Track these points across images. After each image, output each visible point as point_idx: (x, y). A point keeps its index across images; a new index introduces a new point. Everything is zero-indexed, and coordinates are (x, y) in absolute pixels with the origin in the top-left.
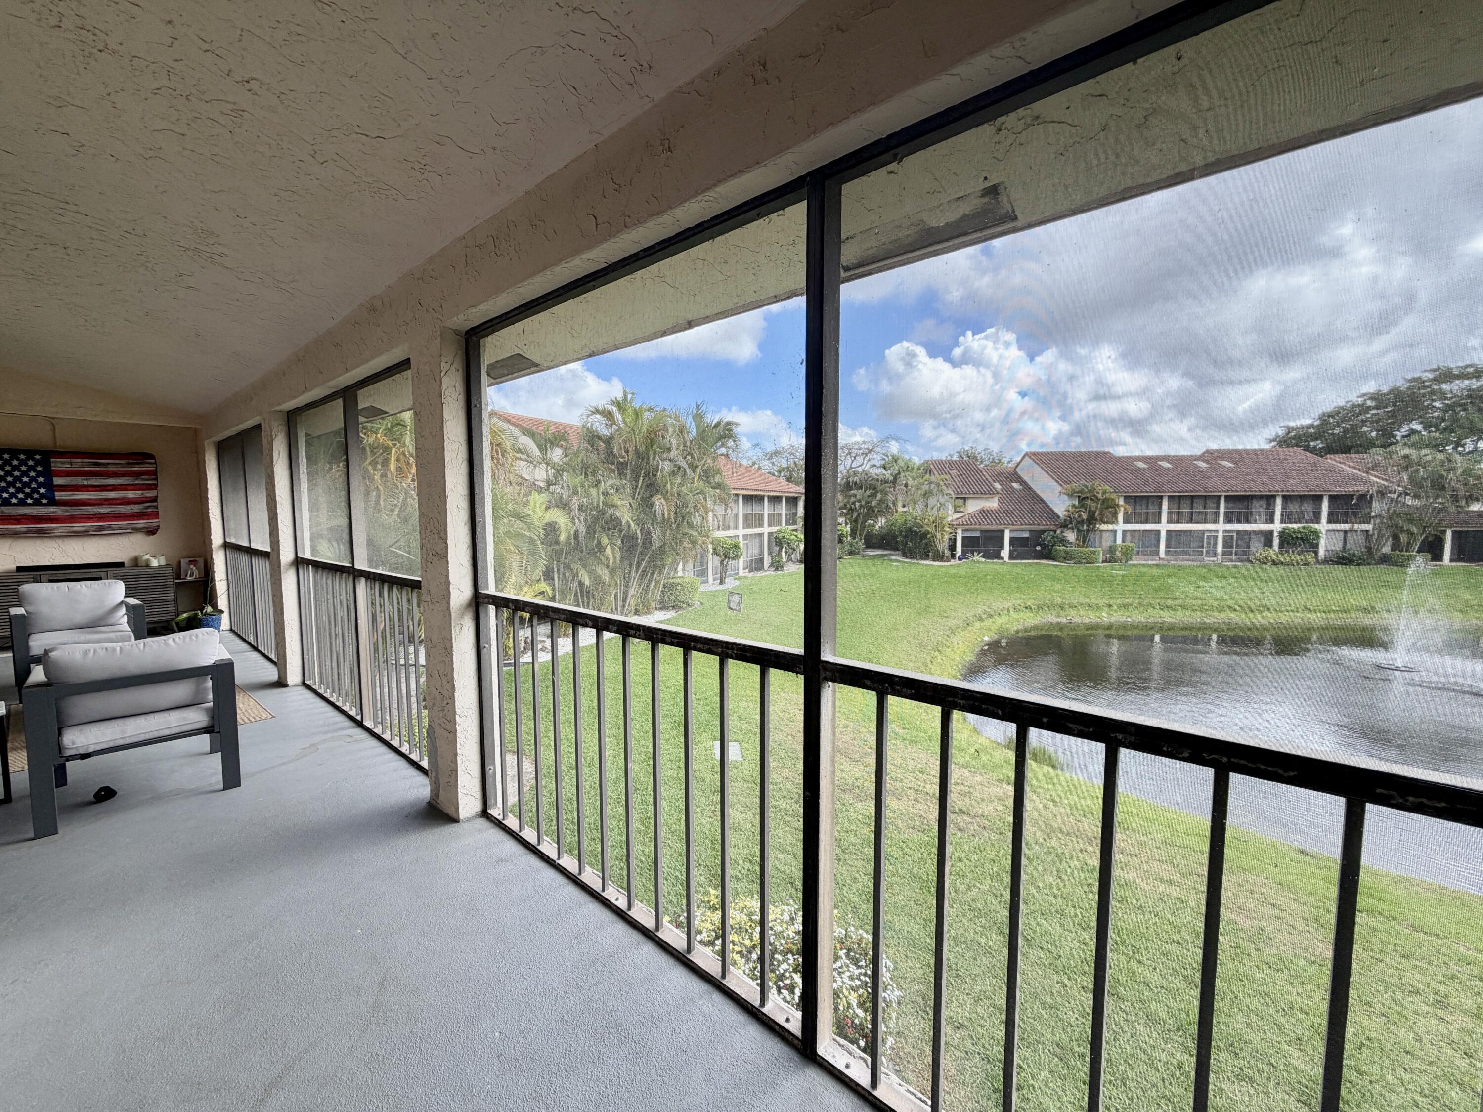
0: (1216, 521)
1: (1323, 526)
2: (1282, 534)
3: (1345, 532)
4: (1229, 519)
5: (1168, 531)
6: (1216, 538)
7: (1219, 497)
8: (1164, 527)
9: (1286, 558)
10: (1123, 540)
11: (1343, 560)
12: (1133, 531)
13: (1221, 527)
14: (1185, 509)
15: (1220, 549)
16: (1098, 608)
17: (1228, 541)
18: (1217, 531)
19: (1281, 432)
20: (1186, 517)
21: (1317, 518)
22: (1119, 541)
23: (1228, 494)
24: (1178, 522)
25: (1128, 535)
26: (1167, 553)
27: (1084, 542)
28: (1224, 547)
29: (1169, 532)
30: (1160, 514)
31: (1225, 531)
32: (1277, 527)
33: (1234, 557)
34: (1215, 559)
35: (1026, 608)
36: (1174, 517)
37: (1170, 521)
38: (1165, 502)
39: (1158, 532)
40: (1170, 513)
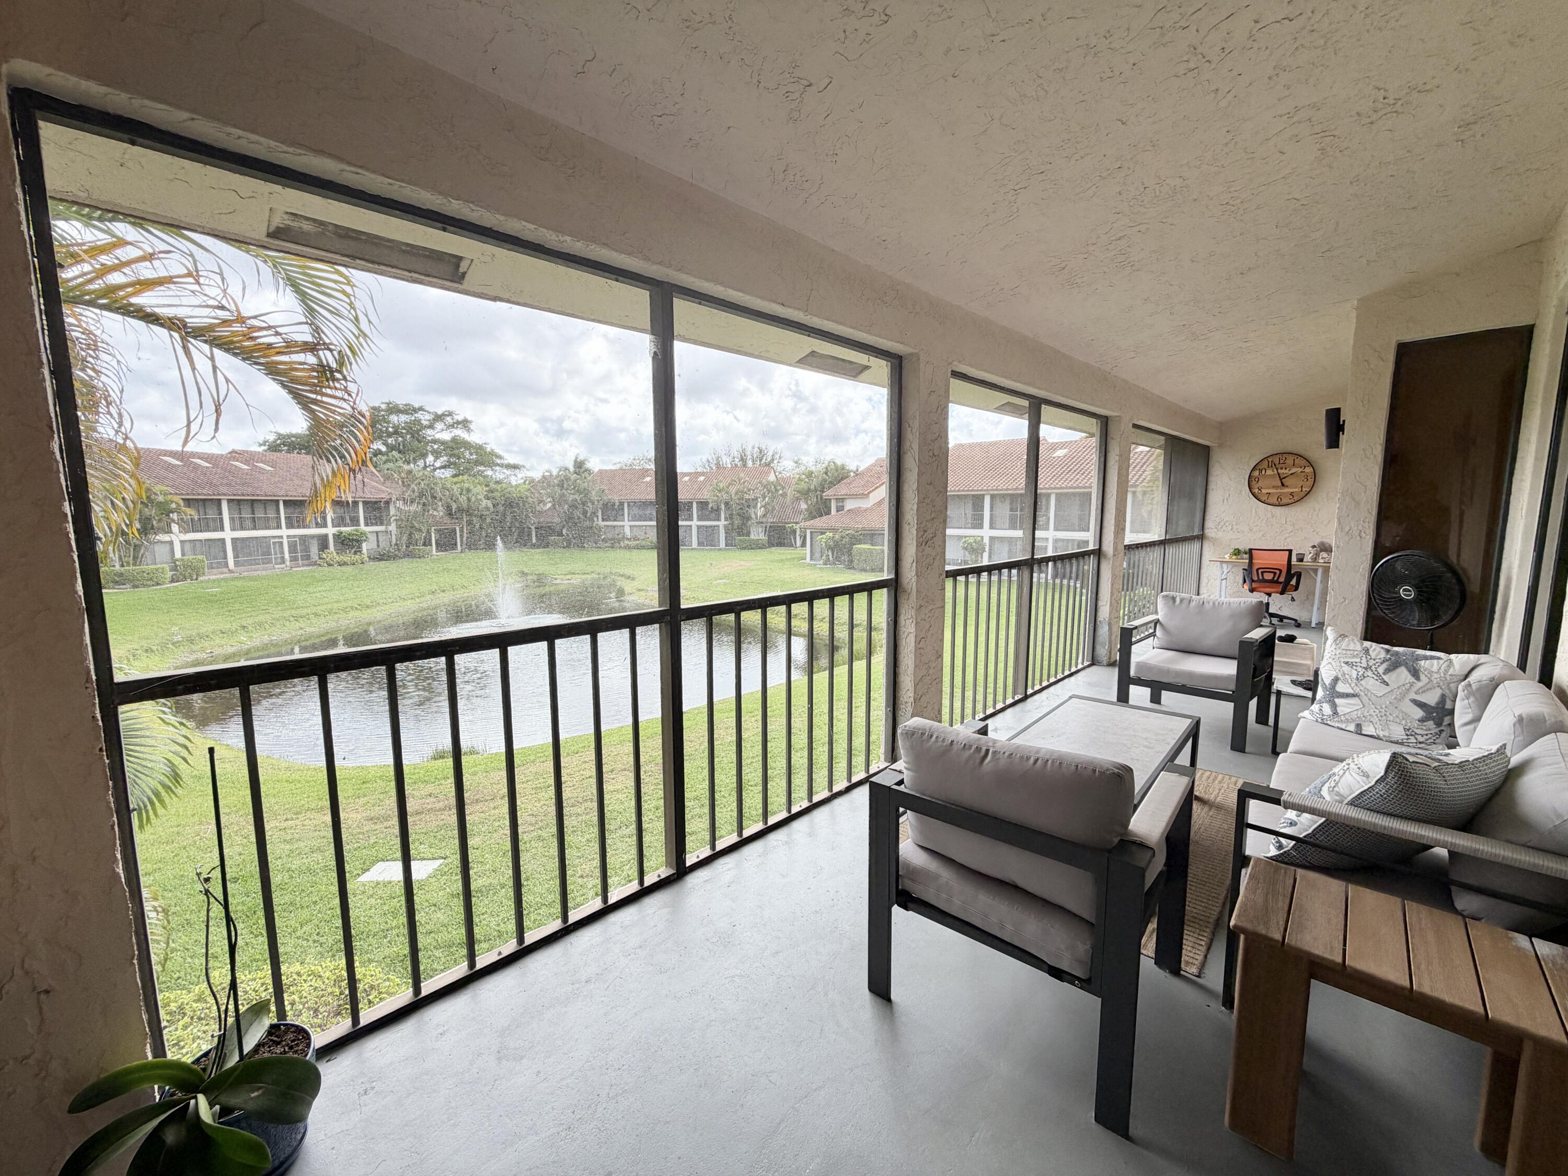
0: (279, 527)
1: (362, 527)
2: (337, 537)
3: (377, 533)
4: (290, 525)
5: (232, 539)
6: (281, 543)
7: (278, 501)
8: (228, 535)
9: (346, 558)
10: (183, 555)
11: (381, 557)
12: (192, 541)
13: (284, 532)
14: (246, 514)
15: (287, 556)
16: (233, 633)
17: (293, 548)
18: (281, 537)
19: (272, 438)
20: (248, 523)
21: (355, 521)
22: (178, 555)
23: (287, 498)
24: (242, 528)
25: (188, 547)
26: (237, 564)
27: (135, 558)
28: (290, 553)
29: (234, 541)
30: (221, 520)
31: (288, 537)
32: (330, 531)
33: (300, 562)
34: (282, 566)
35: (147, 651)
36: (237, 522)
37: (233, 529)
38: (225, 506)
39: (223, 541)
40: (232, 519)
